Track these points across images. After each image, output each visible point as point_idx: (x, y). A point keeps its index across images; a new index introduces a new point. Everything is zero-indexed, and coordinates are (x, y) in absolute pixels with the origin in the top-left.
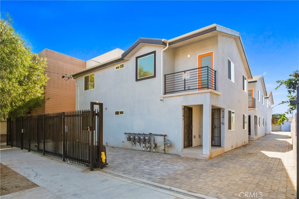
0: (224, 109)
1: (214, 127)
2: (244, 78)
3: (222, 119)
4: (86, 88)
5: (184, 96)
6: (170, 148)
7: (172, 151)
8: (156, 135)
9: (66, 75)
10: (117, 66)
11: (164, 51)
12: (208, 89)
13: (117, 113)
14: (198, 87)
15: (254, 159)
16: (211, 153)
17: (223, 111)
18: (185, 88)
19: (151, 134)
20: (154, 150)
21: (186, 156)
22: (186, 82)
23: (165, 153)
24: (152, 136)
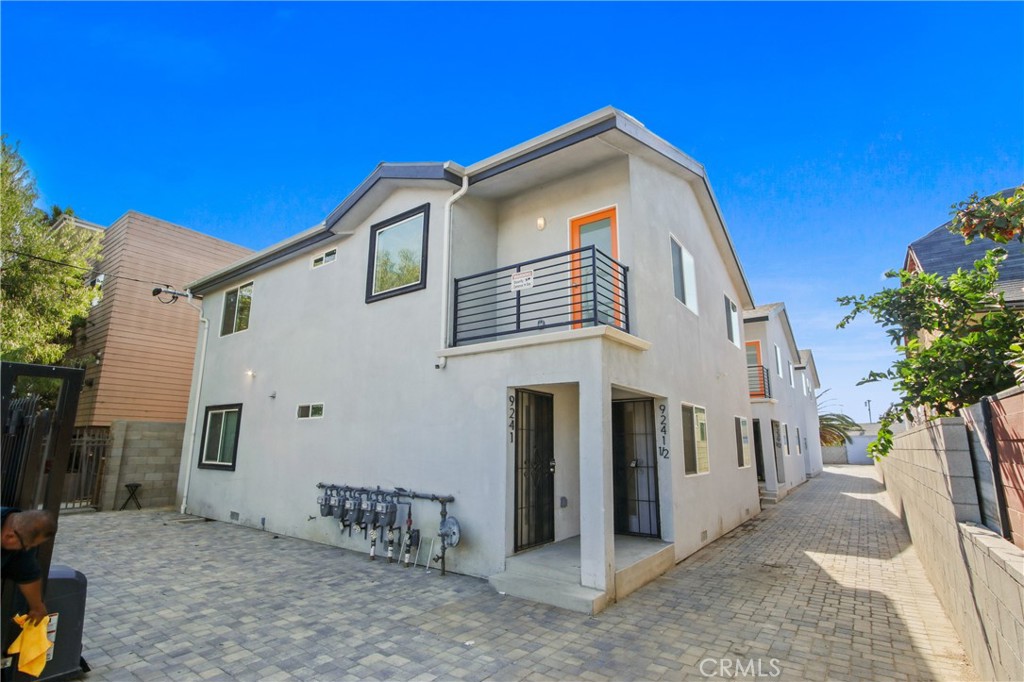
0: (666, 398)
1: (633, 465)
2: (729, 307)
3: (659, 435)
4: (227, 329)
5: (512, 351)
6: (464, 553)
7: (470, 565)
8: (415, 496)
9: (168, 286)
10: (318, 256)
11: (455, 203)
12: (596, 325)
13: (304, 412)
14: (569, 318)
15: (787, 600)
16: (615, 579)
17: (663, 409)
18: (518, 322)
19: (400, 493)
20: (407, 555)
21: (516, 593)
22: (522, 301)
23: (444, 572)
24: (401, 499)
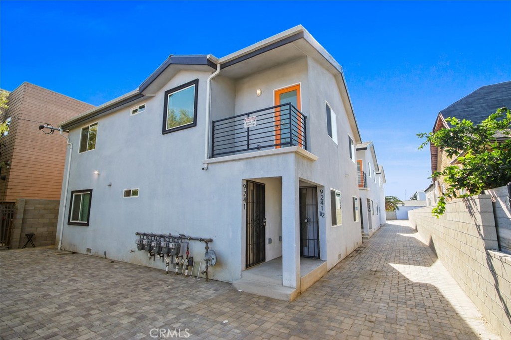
0: (324, 186)
1: (306, 221)
3: (320, 205)
4: (83, 149)
5: (245, 160)
6: (218, 269)
7: (222, 275)
8: (191, 239)
9: (48, 124)
10: (134, 108)
11: (213, 79)
12: (291, 146)
13: (128, 194)
14: (274, 143)
15: (387, 289)
16: (301, 281)
17: (322, 192)
18: (248, 144)
19: (182, 237)
20: (186, 271)
21: (248, 291)
22: (250, 133)
23: (207, 280)
24: (183, 241)
